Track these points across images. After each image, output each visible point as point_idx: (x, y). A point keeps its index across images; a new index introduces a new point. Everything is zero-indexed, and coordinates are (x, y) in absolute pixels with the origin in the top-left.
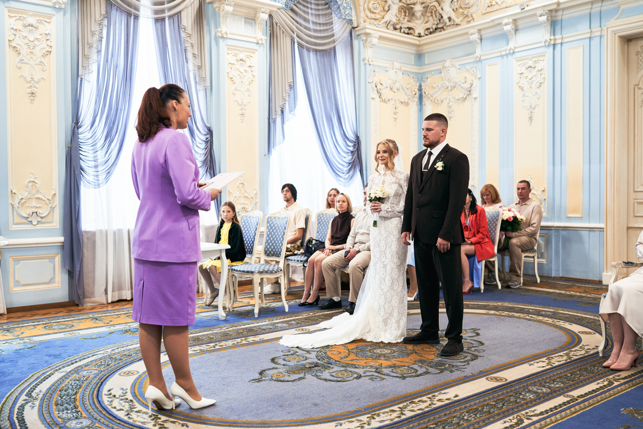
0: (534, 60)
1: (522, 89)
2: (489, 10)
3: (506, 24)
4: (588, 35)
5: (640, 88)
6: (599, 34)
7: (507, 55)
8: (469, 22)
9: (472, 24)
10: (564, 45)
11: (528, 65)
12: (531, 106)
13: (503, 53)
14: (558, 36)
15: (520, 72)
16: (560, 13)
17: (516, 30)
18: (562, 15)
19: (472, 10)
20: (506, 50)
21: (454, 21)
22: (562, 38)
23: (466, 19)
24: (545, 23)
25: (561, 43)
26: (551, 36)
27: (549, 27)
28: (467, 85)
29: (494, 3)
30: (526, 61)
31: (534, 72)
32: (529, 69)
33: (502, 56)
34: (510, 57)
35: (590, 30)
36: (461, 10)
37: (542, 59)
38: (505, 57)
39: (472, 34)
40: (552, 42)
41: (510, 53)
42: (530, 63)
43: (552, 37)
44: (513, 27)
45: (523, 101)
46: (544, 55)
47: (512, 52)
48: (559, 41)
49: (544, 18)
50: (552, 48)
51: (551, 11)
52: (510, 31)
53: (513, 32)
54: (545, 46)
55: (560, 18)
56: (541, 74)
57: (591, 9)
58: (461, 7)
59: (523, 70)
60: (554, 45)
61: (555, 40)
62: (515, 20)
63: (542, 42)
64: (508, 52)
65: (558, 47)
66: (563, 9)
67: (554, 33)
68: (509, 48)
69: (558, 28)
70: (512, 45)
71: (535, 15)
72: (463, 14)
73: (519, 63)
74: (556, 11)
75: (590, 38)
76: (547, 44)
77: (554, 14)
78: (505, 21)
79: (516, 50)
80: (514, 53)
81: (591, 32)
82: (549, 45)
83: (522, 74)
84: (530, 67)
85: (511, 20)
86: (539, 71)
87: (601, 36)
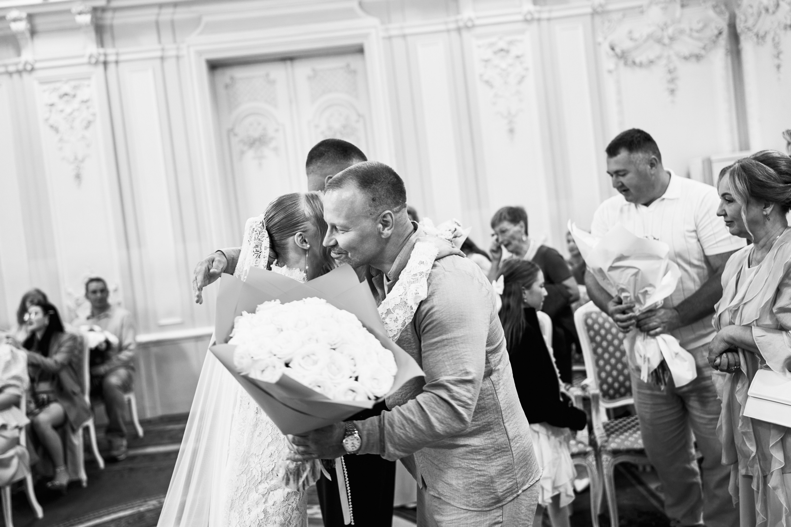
0: (73, 83)
1: (56, 130)
3: (15, 20)
4: (159, 54)
5: (236, 135)
6: (173, 53)
7: (19, 72)
10: (121, 65)
11: (62, 91)
12: (76, 159)
13: (12, 69)
14: (110, 50)
15: (50, 102)
16: (108, 15)
17: (33, 32)
18: (113, 18)
20: (16, 64)
22: (117, 54)
24: (87, 26)
25: (117, 62)
26: (98, 47)
27: (93, 34)
30: (58, 85)
31: (75, 103)
32: (66, 98)
33: (10, 74)
34: (25, 76)
35: (159, 47)
37: (86, 82)
38: (16, 76)
40: (102, 59)
41: (25, 70)
42: (66, 88)
43: (101, 51)
44: (29, 26)
45: (61, 149)
46: (89, 78)
47: (29, 67)
48: (111, 58)
49: (86, 19)
50: (101, 68)
51: (95, 10)
52: (22, 33)
53: (28, 35)
54: (89, 63)
55: (107, 22)
56: (88, 108)
57: (158, 14)
59: (54, 98)
60: (105, 63)
61: (105, 55)
62: (30, 17)
63: (82, 56)
64: (21, 67)
65: (112, 67)
66: (115, 9)
67: (101, 43)
68: (23, 62)
69: (107, 37)
70: (27, 55)
71: (68, 12)
73: (46, 87)
74: (104, 10)
75: (162, 58)
76: (93, 60)
77: (99, 14)
78: (14, 14)
79: (37, 65)
80: (33, 69)
81: (163, 50)
82: (97, 63)
83: (52, 105)
84: (66, 94)
85: (24, 15)
86: (84, 102)
87: (178, 57)
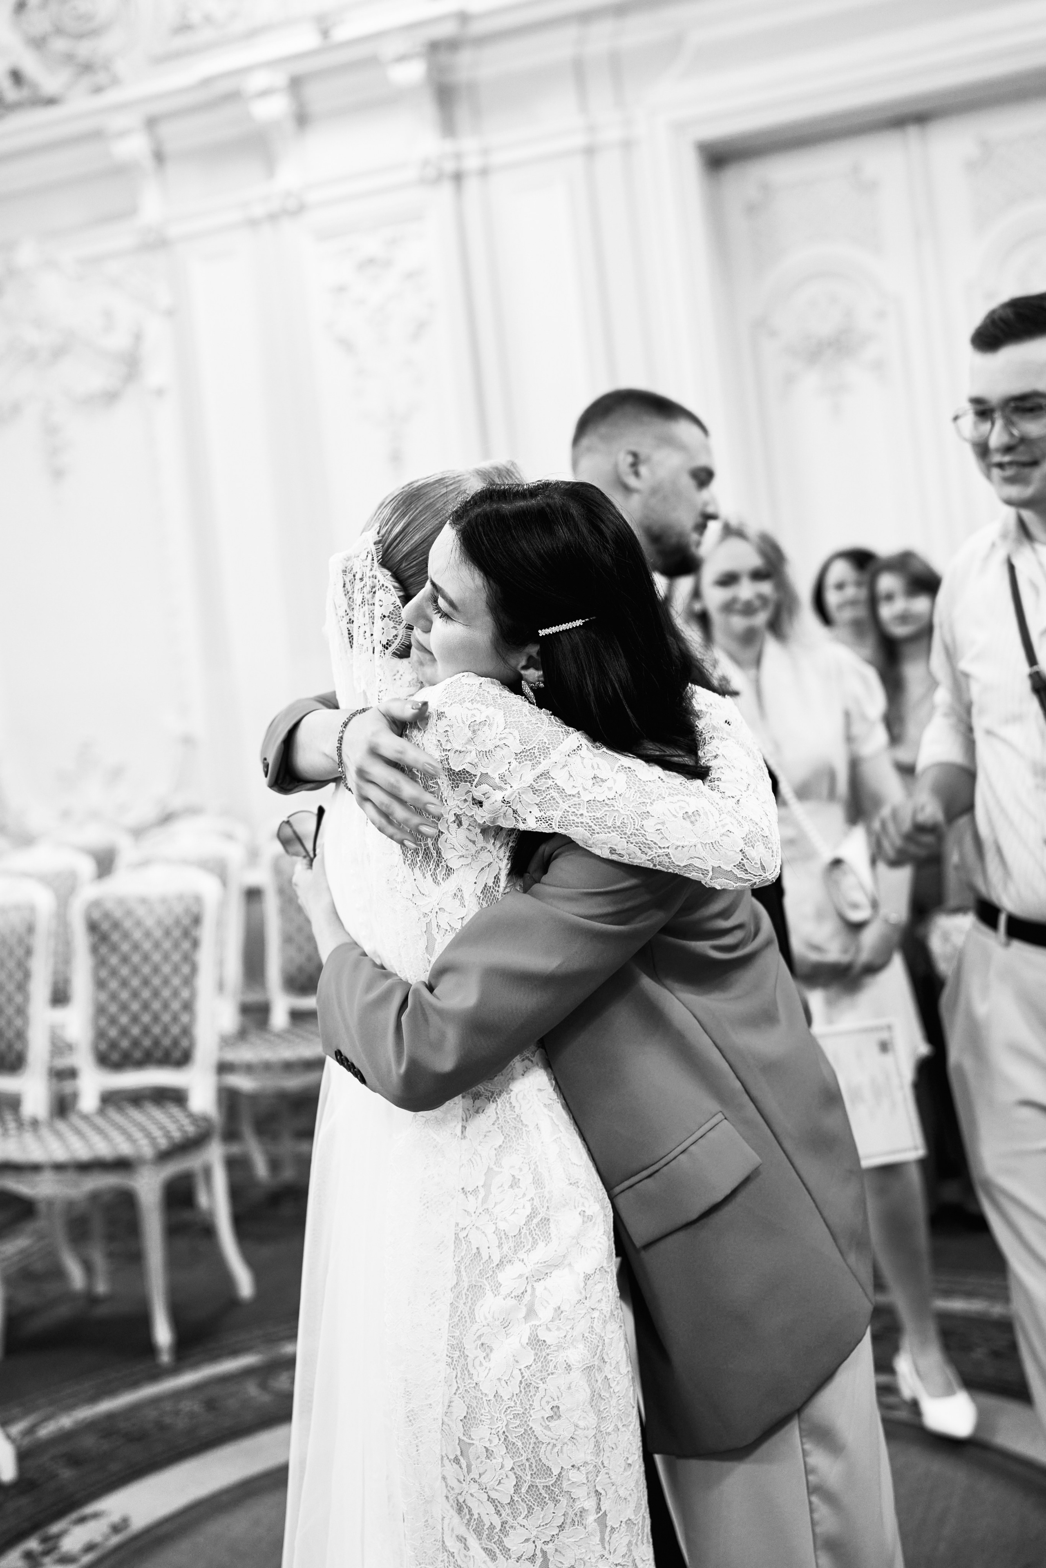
0: (387, 233)
1: (347, 345)
2: (180, 42)
3: (262, 94)
4: (582, 140)
5: (772, 334)
6: (615, 134)
7: (273, 217)
8: (98, 90)
9: (111, 97)
10: (494, 179)
12: (391, 413)
13: (258, 211)
14: (468, 143)
15: (338, 282)
16: (464, 58)
17: (302, 119)
18: (475, 65)
19: (107, 44)
20: (267, 199)
21: (34, 87)
22: (485, 152)
23: (87, 81)
24: (416, 90)
25: (484, 172)
26: (441, 141)
27: (431, 108)
28: (119, 341)
29: (195, 17)
30: (353, 240)
31: (391, 281)
32: (371, 269)
33: (253, 223)
34: (285, 225)
35: (581, 122)
36: (59, 45)
37: (414, 229)
38: (266, 229)
39: (122, 134)
40: (449, 166)
41: (285, 211)
42: (372, 246)
43: (448, 146)
44: (292, 107)
45: (360, 393)
46: (421, 218)
47: (293, 204)
48: (472, 163)
49: (414, 72)
50: (448, 189)
51: (435, 45)
52: (278, 123)
53: (291, 127)
54: (423, 181)
55: (463, 75)
56: (418, 290)
57: (581, 41)
58: (59, 31)
59: (345, 272)
60: (458, 177)
61: (458, 157)
62: (296, 85)
63: (406, 165)
64: (276, 205)
65: (472, 185)
66: (482, 40)
67: (450, 129)
68: (280, 193)
69: (462, 113)
70: (289, 176)
71: (375, 60)
72: (69, 58)
73: (329, 247)
74: (453, 46)
75: (590, 151)
76: (431, 173)
77: (444, 58)
78: (259, 82)
79: (310, 198)
80: (301, 209)
81: (591, 129)
82: (439, 178)
83: (341, 289)
84: (371, 261)
85: (280, 78)
86: (410, 275)
87: (627, 145)
